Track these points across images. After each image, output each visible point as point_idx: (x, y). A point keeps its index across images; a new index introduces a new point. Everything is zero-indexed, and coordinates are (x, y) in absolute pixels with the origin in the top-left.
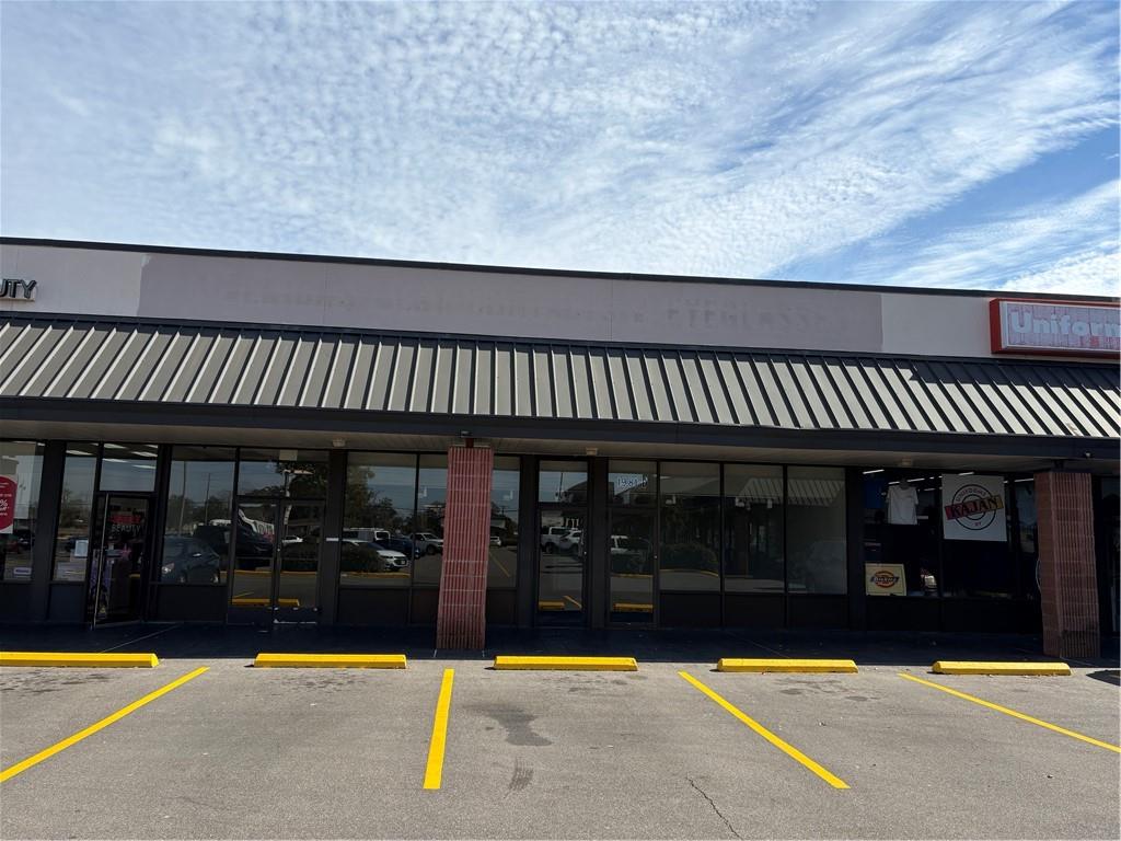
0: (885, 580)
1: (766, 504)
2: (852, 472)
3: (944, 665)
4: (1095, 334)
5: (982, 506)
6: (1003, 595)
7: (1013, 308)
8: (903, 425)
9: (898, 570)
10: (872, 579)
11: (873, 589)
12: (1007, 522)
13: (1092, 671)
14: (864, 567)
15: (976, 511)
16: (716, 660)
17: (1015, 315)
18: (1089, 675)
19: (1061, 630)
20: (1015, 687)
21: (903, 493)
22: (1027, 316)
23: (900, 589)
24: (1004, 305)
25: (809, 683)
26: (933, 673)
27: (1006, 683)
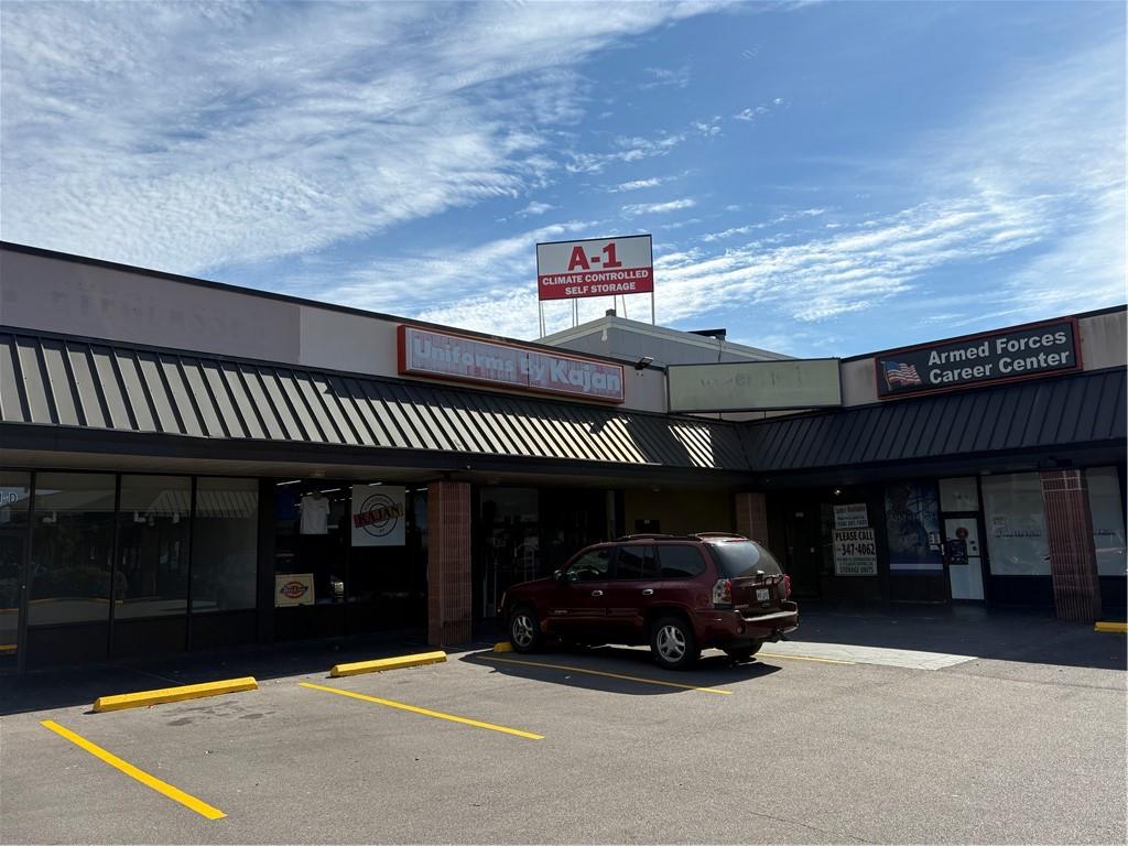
0: (294, 590)
1: (172, 519)
2: (266, 484)
3: (342, 668)
4: (478, 365)
5: (386, 513)
6: (400, 595)
7: (416, 334)
8: (315, 437)
9: (307, 580)
10: (282, 591)
11: (282, 601)
12: (406, 528)
13: (463, 655)
14: (274, 579)
15: (380, 519)
16: (93, 699)
17: (418, 341)
18: (462, 659)
19: (442, 622)
20: (401, 679)
21: (315, 503)
22: (428, 343)
23: (308, 599)
24: (409, 331)
25: (202, 709)
26: (332, 677)
27: (393, 677)
